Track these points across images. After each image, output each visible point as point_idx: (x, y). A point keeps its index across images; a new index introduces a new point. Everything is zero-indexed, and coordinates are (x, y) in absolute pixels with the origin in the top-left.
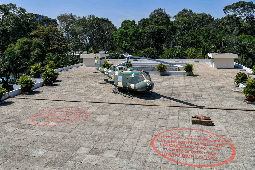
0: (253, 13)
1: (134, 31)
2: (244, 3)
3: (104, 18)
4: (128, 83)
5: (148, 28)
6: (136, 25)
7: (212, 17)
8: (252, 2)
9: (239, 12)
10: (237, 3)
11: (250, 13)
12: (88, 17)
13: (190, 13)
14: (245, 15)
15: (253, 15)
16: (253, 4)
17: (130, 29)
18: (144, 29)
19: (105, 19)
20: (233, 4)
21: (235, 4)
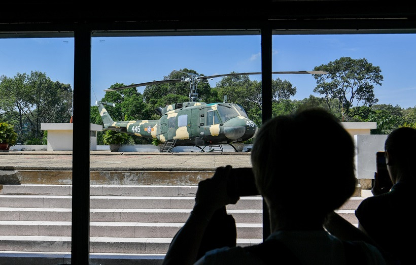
0: (368, 80)
1: (135, 106)
2: (350, 60)
3: (61, 83)
4: (202, 125)
5: (166, 101)
6: (139, 94)
7: (293, 87)
8: (364, 59)
9: (342, 78)
10: (337, 62)
11: (363, 81)
12: (30, 75)
13: (246, 81)
14: (355, 84)
15: (370, 84)
16: (367, 63)
17: (127, 102)
18: (156, 103)
19: (63, 84)
20: (331, 62)
21: (334, 63)
